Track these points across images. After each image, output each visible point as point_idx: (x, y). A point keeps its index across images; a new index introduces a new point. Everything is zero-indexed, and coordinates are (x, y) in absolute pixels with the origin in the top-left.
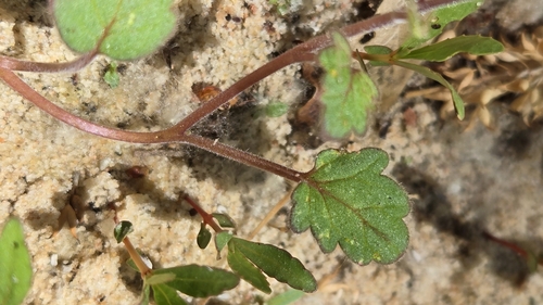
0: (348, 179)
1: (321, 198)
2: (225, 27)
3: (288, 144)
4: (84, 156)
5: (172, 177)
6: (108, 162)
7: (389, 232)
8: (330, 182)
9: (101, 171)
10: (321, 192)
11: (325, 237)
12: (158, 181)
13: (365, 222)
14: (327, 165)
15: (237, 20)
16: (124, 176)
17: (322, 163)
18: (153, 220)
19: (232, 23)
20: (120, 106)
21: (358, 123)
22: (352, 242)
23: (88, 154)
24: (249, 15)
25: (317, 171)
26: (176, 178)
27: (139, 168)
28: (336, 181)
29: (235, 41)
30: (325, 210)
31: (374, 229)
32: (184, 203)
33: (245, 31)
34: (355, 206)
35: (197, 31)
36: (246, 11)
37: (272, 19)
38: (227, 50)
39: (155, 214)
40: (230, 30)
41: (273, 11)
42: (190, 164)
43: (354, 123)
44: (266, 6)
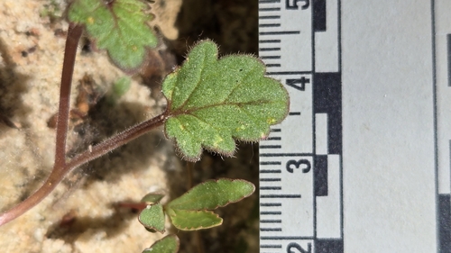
0: (198, 85)
1: (192, 117)
2: (29, 63)
3: (157, 101)
4: (19, 244)
5: (97, 200)
6: (40, 233)
7: (264, 95)
8: (188, 100)
9: (42, 244)
10: (188, 113)
11: (219, 143)
12: (89, 211)
13: (239, 105)
14: (174, 90)
15: (32, 50)
16: (62, 230)
17: (171, 92)
18: (112, 241)
19: (31, 56)
20: (9, 187)
21: (146, 40)
22: (243, 127)
23: (20, 240)
24: (38, 39)
25: (172, 102)
26: (101, 198)
27: (68, 215)
28: (191, 96)
29: (45, 67)
30: (202, 124)
31: (250, 103)
32: (122, 210)
33: (47, 52)
34: (222, 100)
35: (10, 84)
36: (32, 38)
37: (57, 26)
38: (46, 77)
39: (109, 236)
40: (35, 61)
41: (53, 20)
42: (100, 178)
43: (143, 42)
44: (43, 22)
